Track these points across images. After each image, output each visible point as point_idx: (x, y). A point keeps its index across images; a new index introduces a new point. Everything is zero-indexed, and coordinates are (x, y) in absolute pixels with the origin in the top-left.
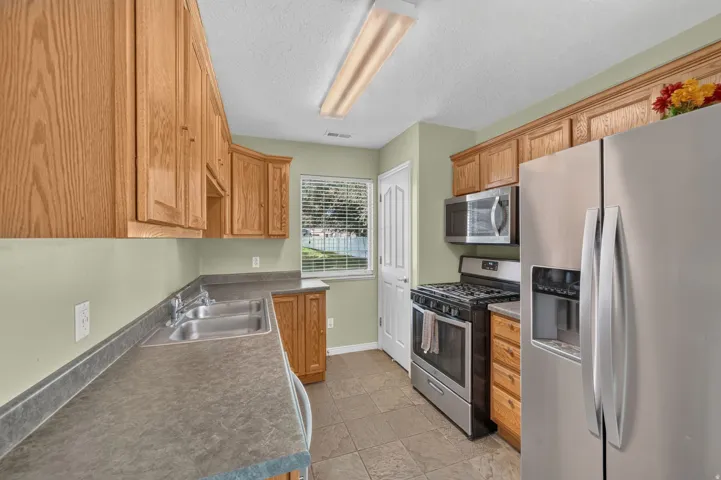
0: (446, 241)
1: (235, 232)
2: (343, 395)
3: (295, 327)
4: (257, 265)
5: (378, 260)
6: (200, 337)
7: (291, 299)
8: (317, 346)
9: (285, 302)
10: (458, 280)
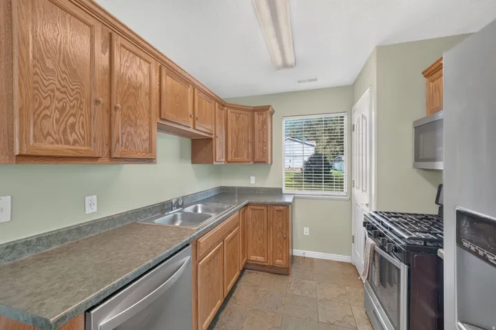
0: (415, 167)
1: (229, 160)
2: (297, 292)
3: (266, 229)
4: (253, 182)
5: (352, 184)
6: (181, 224)
7: (263, 208)
8: (281, 247)
9: (259, 210)
10: (437, 214)
